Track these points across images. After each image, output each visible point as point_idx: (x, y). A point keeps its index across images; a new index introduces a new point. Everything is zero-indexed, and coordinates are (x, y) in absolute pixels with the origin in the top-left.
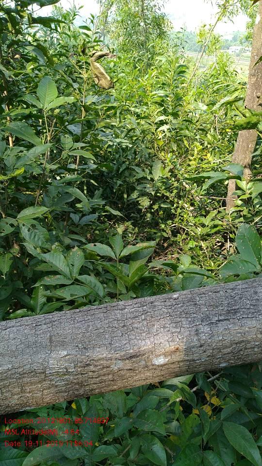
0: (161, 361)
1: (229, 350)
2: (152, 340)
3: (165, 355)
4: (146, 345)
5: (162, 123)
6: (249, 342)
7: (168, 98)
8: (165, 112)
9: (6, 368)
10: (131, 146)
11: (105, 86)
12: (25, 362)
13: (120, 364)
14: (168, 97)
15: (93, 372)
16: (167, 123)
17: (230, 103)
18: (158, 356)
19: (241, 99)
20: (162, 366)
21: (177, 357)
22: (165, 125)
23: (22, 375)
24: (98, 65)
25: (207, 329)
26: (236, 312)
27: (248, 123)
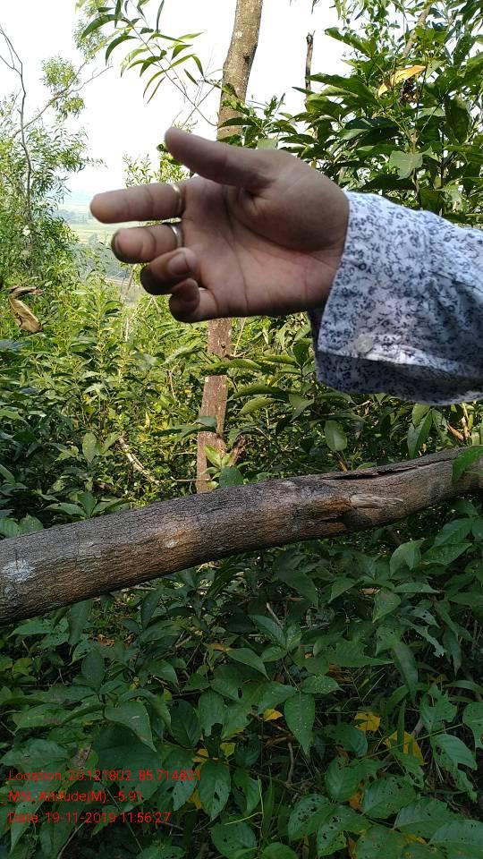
0: (172, 544)
1: (222, 532)
2: (163, 527)
3: (175, 538)
4: (158, 531)
5: (90, 381)
6: (236, 525)
7: (97, 348)
8: (92, 367)
9: (40, 560)
10: (43, 415)
11: (30, 329)
12: (58, 554)
13: (139, 549)
14: (96, 345)
15: (117, 557)
16: (97, 381)
17: (186, 355)
18: (169, 540)
19: (200, 349)
20: (173, 549)
21: (183, 540)
22: (95, 384)
23: (56, 564)
24: (20, 303)
25: (205, 516)
26: (225, 503)
27: (218, 369)
